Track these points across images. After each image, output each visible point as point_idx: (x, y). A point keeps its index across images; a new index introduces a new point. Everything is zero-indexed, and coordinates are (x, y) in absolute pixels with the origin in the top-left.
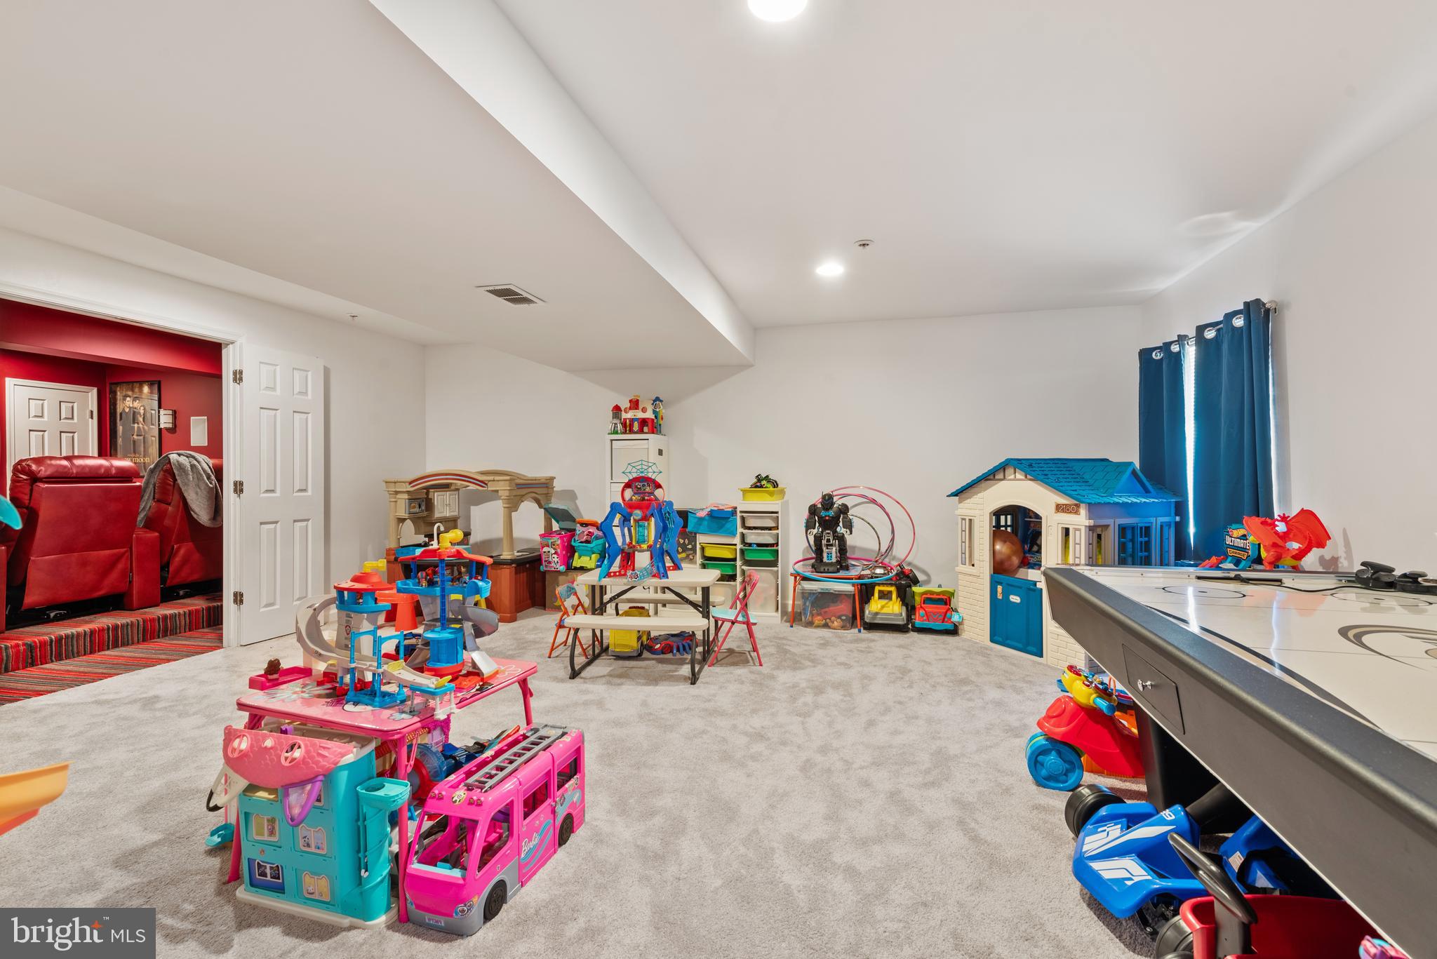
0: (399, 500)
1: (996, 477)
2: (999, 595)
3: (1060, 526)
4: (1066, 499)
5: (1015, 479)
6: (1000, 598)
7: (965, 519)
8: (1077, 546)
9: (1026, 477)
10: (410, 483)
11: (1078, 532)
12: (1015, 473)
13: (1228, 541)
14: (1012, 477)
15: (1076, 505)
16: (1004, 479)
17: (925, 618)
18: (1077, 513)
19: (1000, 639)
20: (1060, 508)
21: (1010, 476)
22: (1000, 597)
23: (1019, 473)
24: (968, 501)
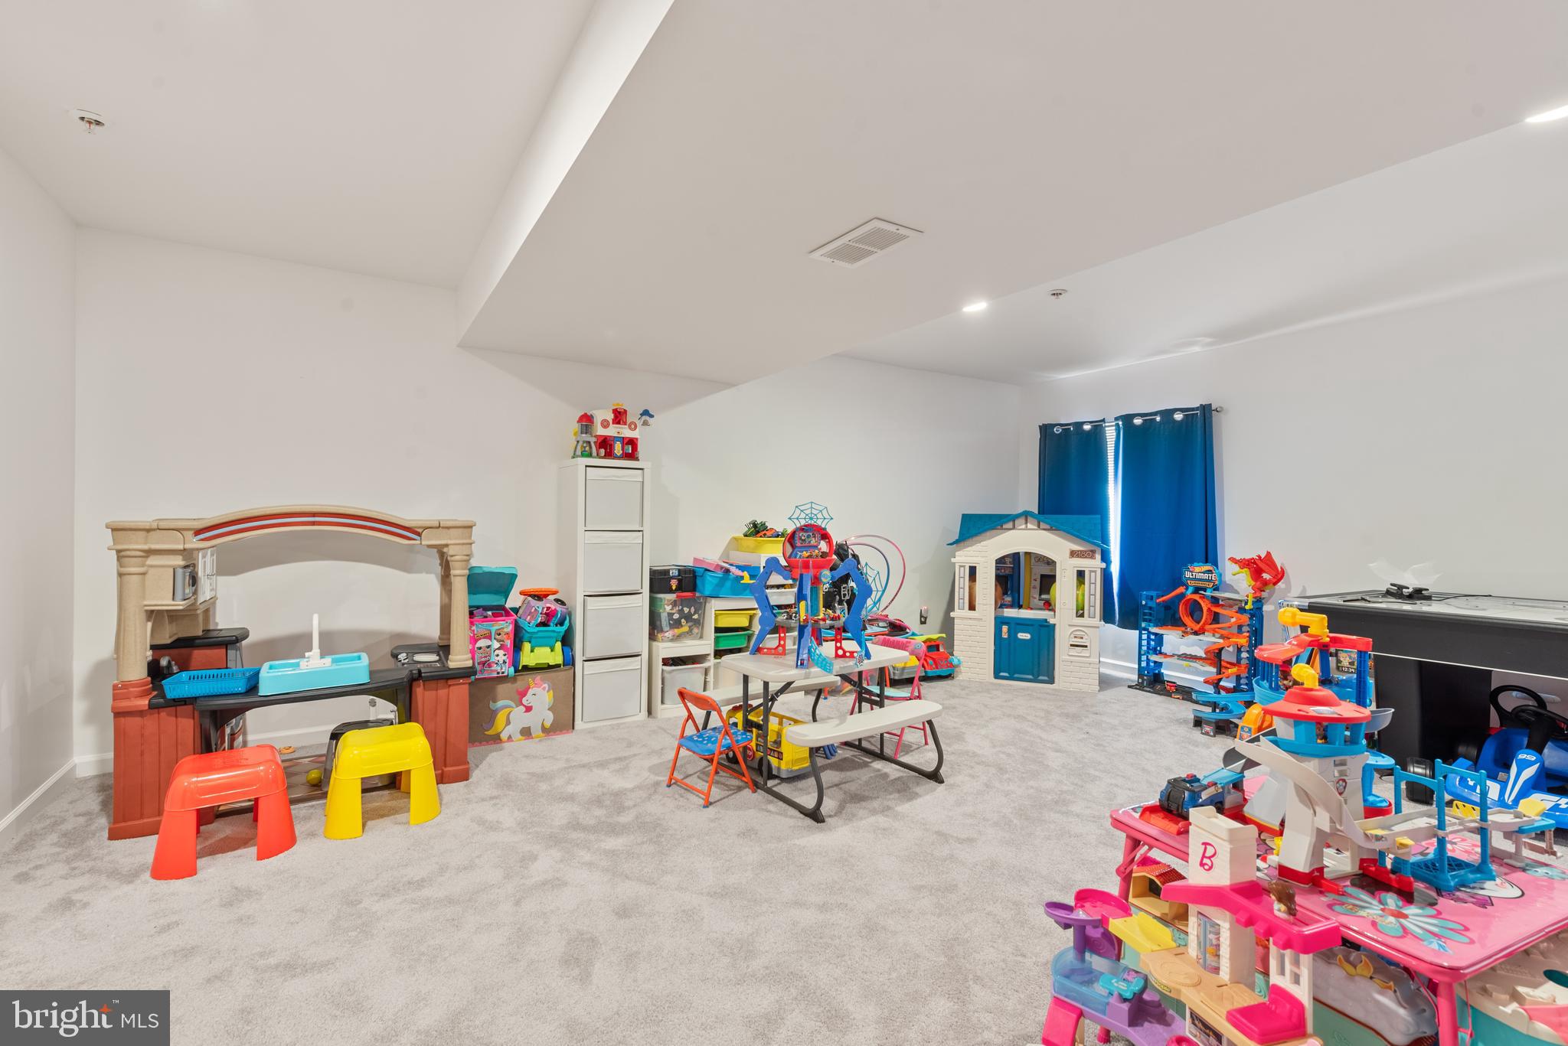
0: (152, 571)
1: (1004, 527)
2: (1003, 634)
3: (1076, 569)
4: (1080, 545)
5: (1026, 529)
6: (1006, 637)
7: (964, 566)
8: (1093, 586)
9: (1039, 527)
10: (198, 532)
11: (1093, 574)
12: (1026, 523)
13: (1188, 575)
14: (1023, 526)
15: (1092, 551)
16: (1014, 528)
17: (934, 666)
18: (1093, 557)
19: (1006, 674)
20: (1073, 554)
21: (1020, 525)
22: (1005, 635)
23: (1031, 523)
24: (969, 549)
